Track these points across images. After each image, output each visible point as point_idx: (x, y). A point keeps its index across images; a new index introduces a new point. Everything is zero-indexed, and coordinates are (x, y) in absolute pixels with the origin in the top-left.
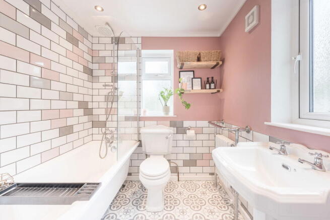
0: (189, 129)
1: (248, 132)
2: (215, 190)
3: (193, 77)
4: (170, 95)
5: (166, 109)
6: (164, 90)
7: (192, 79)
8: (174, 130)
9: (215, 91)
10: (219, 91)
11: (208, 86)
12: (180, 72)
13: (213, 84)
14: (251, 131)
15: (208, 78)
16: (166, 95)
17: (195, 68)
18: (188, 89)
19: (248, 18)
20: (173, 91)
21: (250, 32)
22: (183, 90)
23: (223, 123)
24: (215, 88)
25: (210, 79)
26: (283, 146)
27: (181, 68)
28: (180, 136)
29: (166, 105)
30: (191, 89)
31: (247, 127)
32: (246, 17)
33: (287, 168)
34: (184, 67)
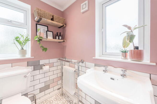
0: (44, 65)
1: (83, 63)
2: (62, 98)
3: (47, 30)
4: (27, 40)
5: (23, 52)
6: (20, 36)
7: (47, 31)
8: (31, 69)
9: (62, 41)
10: (64, 41)
11: (57, 37)
12: (37, 24)
13: (61, 37)
14: (84, 62)
15: (57, 33)
16: (22, 40)
17: (49, 24)
18: (44, 38)
19: (83, 5)
20: (30, 37)
21: (83, 13)
22: (42, 38)
23: (66, 59)
24: (62, 39)
25: (59, 34)
26: (106, 68)
27: (38, 22)
28: (37, 72)
29: (23, 49)
30: (46, 38)
31: (82, 60)
32: (82, 5)
33: (113, 79)
34: (40, 22)
